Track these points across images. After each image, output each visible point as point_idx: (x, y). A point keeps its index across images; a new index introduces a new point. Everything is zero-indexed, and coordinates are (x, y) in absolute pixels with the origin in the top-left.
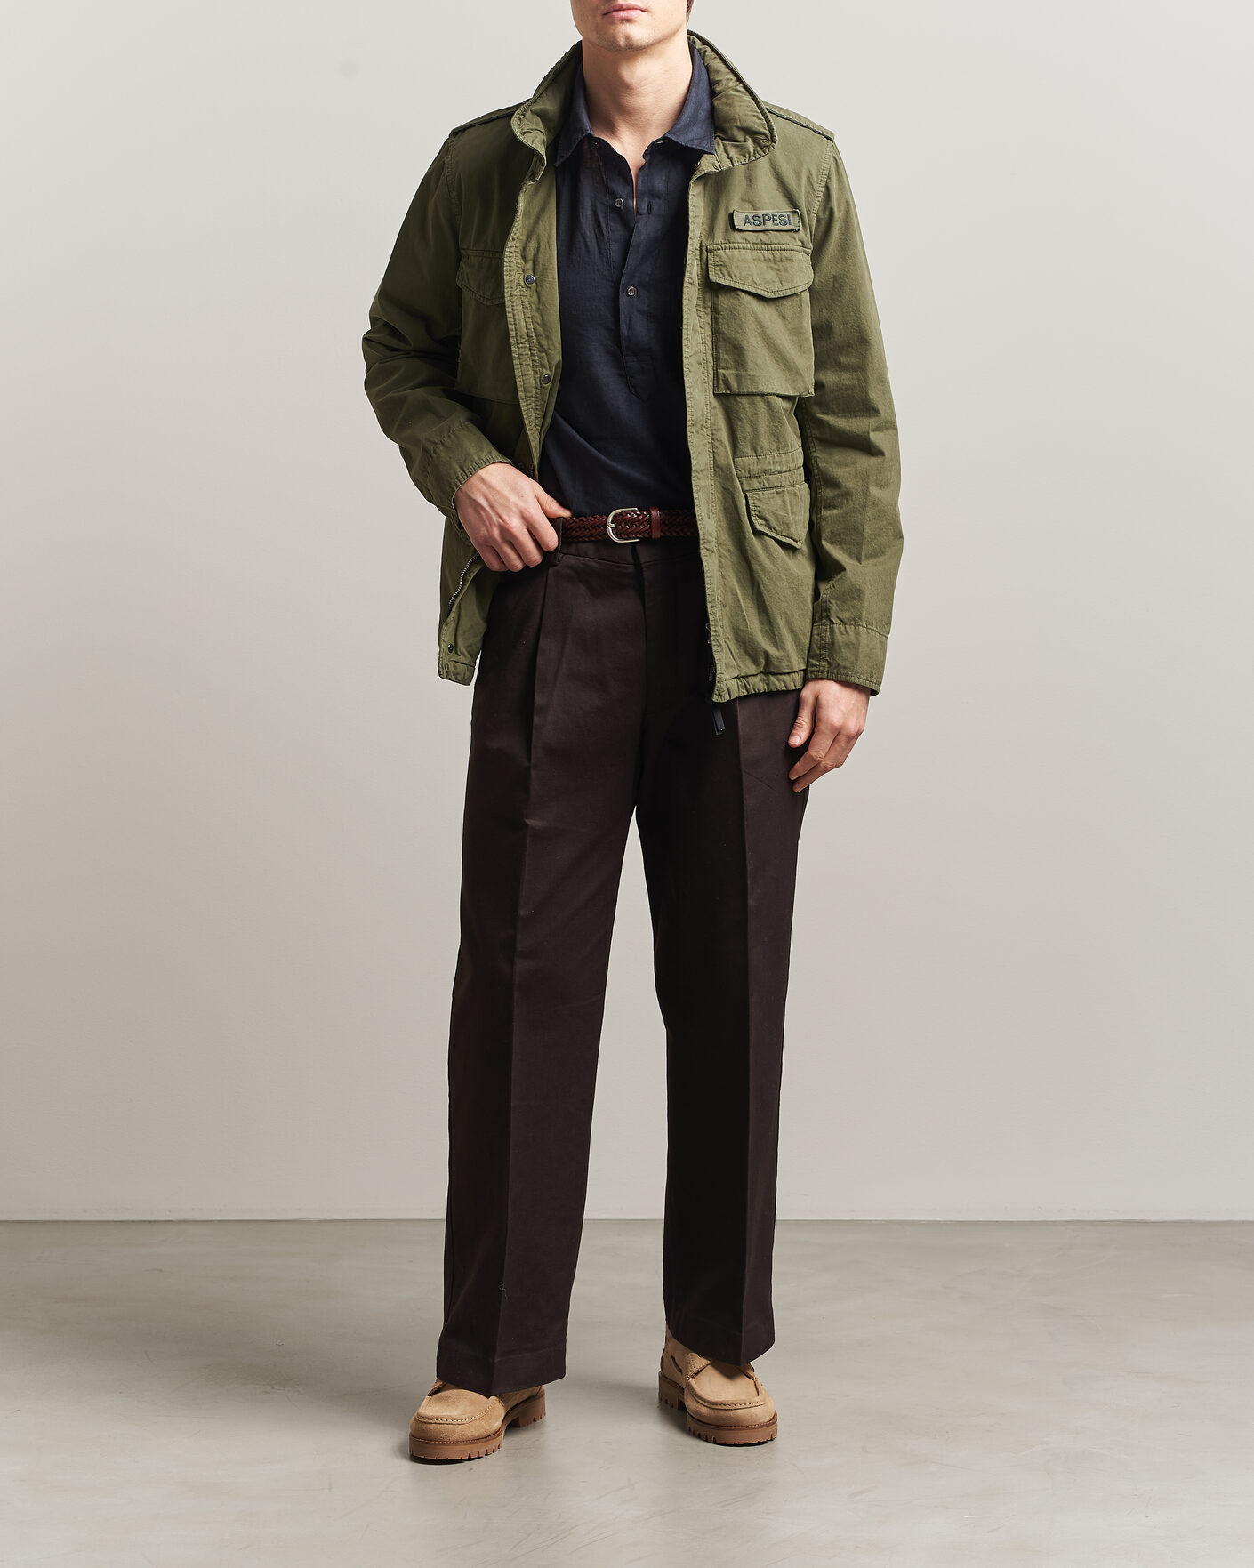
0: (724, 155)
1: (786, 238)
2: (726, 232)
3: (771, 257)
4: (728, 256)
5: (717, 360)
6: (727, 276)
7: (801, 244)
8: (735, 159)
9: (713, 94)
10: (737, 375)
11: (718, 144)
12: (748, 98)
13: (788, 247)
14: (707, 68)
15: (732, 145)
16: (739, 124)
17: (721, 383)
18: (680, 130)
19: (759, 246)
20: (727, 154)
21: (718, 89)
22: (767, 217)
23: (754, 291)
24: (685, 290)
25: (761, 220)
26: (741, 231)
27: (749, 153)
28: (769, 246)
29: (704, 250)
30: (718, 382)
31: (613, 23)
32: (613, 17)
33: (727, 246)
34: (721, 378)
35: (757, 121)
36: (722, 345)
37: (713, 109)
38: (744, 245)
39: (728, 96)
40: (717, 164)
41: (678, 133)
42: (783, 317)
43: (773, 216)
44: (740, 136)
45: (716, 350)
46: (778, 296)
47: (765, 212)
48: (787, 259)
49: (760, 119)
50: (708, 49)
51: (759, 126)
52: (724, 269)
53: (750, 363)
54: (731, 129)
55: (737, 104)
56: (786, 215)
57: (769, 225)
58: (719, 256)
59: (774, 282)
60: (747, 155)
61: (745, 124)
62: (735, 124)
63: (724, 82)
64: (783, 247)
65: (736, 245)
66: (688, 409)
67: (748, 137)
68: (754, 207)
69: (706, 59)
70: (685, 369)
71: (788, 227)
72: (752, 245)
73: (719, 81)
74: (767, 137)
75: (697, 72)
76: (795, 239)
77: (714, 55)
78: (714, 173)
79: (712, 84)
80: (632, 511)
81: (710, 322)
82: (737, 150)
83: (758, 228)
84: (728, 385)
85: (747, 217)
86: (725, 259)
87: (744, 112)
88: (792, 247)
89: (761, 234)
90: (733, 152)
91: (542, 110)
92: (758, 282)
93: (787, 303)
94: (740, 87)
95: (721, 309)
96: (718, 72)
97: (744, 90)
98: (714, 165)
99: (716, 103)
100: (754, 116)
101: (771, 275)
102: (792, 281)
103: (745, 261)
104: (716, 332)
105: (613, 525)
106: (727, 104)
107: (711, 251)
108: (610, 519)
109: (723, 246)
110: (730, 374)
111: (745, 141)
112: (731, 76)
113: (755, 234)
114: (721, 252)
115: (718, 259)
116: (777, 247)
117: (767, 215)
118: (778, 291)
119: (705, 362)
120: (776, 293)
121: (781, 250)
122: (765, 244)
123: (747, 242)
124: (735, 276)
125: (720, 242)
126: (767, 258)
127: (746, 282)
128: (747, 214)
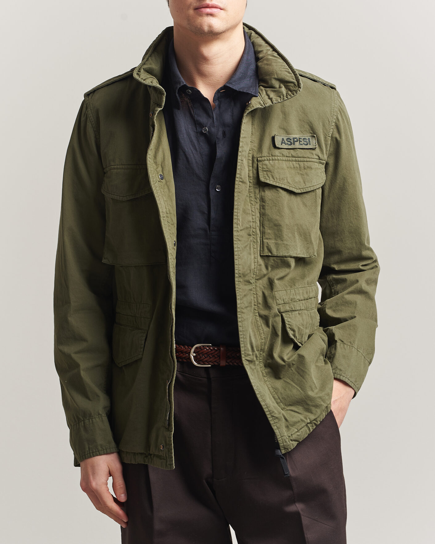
0: (266, 97)
1: (307, 153)
2: (270, 149)
3: (298, 166)
4: (271, 165)
5: (263, 233)
6: (271, 178)
7: (317, 157)
8: (274, 99)
9: (257, 59)
10: (276, 244)
11: (262, 90)
12: (281, 61)
13: (308, 159)
14: (253, 43)
15: (271, 90)
16: (276, 77)
17: (265, 248)
18: (235, 81)
19: (291, 159)
20: (268, 96)
21: (261, 55)
22: (296, 140)
23: (288, 188)
24: (236, 186)
25: (292, 141)
26: (279, 148)
27: (283, 96)
28: (297, 159)
29: (255, 160)
30: (263, 248)
31: (201, 15)
32: (202, 12)
33: (271, 158)
34: (265, 245)
35: (288, 74)
36: (266, 223)
37: (257, 68)
38: (281, 158)
39: (268, 60)
40: (262, 103)
41: (233, 83)
42: (305, 205)
43: (300, 139)
44: (276, 84)
45: (263, 226)
46: (303, 191)
47: (294, 136)
48: (308, 167)
49: (290, 73)
50: (253, 32)
51: (290, 77)
52: (269, 173)
53: (285, 236)
54: (271, 80)
55: (274, 64)
56: (307, 138)
57: (297, 145)
58: (266, 165)
59: (300, 182)
60: (282, 97)
61: (280, 77)
62: (273, 77)
63: (265, 52)
64: (305, 159)
65: (276, 158)
66: (236, 266)
67: (282, 85)
68: (287, 133)
69: (251, 38)
70: (234, 239)
71: (308, 147)
72: (286, 158)
73: (262, 51)
74: (295, 84)
75: (247, 45)
76: (313, 154)
77: (257, 36)
78: (261, 109)
79: (256, 53)
80: (208, 346)
81: (259, 208)
82: (274, 93)
83: (290, 147)
84: (270, 251)
85: (283, 139)
86: (269, 166)
87: (279, 68)
88: (311, 160)
89: (292, 151)
90: (272, 95)
91: (150, 68)
92: (291, 182)
93: (307, 196)
94: (276, 54)
95: (266, 199)
96: (260, 46)
97: (278, 56)
98: (260, 103)
99: (260, 64)
100: (286, 71)
101: (298, 178)
102: (311, 181)
103: (283, 169)
104: (263, 215)
105: (195, 355)
106: (267, 64)
107: (261, 161)
108: (193, 350)
109: (268, 158)
110: (271, 243)
111: (280, 87)
112: (269, 48)
113: (288, 150)
114: (267, 162)
115: (265, 167)
116: (302, 159)
117: (296, 138)
118: (303, 188)
119: (255, 234)
120: (301, 189)
121: (304, 161)
122: (294, 157)
123: (283, 156)
124: (276, 178)
125: (266, 156)
126: (295, 167)
127: (283, 182)
128: (283, 137)
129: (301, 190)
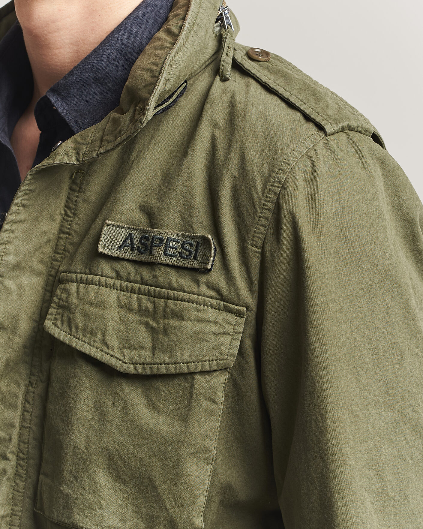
3: (150, 306)
6: (65, 324)
19: (136, 286)
28: (152, 289)
33: (85, 278)
38: (110, 281)
46: (141, 372)
48: (174, 314)
52: (66, 314)
56: (195, 241)
58: (68, 293)
64: (172, 293)
72: (124, 284)
76: (198, 283)
81: (44, 395)
85: (129, 236)
86: (73, 296)
107: (63, 282)
109: (79, 277)
113: (134, 266)
114: (73, 286)
115: (64, 297)
116: (164, 292)
118: (143, 364)
119: (25, 457)
120: (138, 366)
121: (168, 298)
122: (147, 285)
123: (119, 276)
124: (77, 328)
125: (79, 271)
126: (143, 308)
127: (89, 339)
128: (131, 232)
129: (135, 368)
